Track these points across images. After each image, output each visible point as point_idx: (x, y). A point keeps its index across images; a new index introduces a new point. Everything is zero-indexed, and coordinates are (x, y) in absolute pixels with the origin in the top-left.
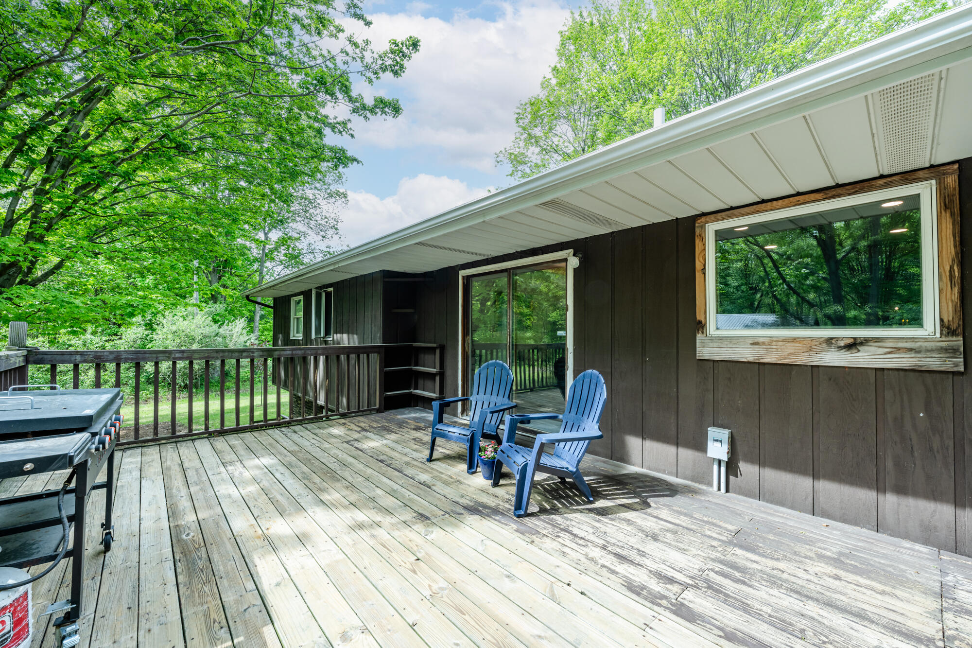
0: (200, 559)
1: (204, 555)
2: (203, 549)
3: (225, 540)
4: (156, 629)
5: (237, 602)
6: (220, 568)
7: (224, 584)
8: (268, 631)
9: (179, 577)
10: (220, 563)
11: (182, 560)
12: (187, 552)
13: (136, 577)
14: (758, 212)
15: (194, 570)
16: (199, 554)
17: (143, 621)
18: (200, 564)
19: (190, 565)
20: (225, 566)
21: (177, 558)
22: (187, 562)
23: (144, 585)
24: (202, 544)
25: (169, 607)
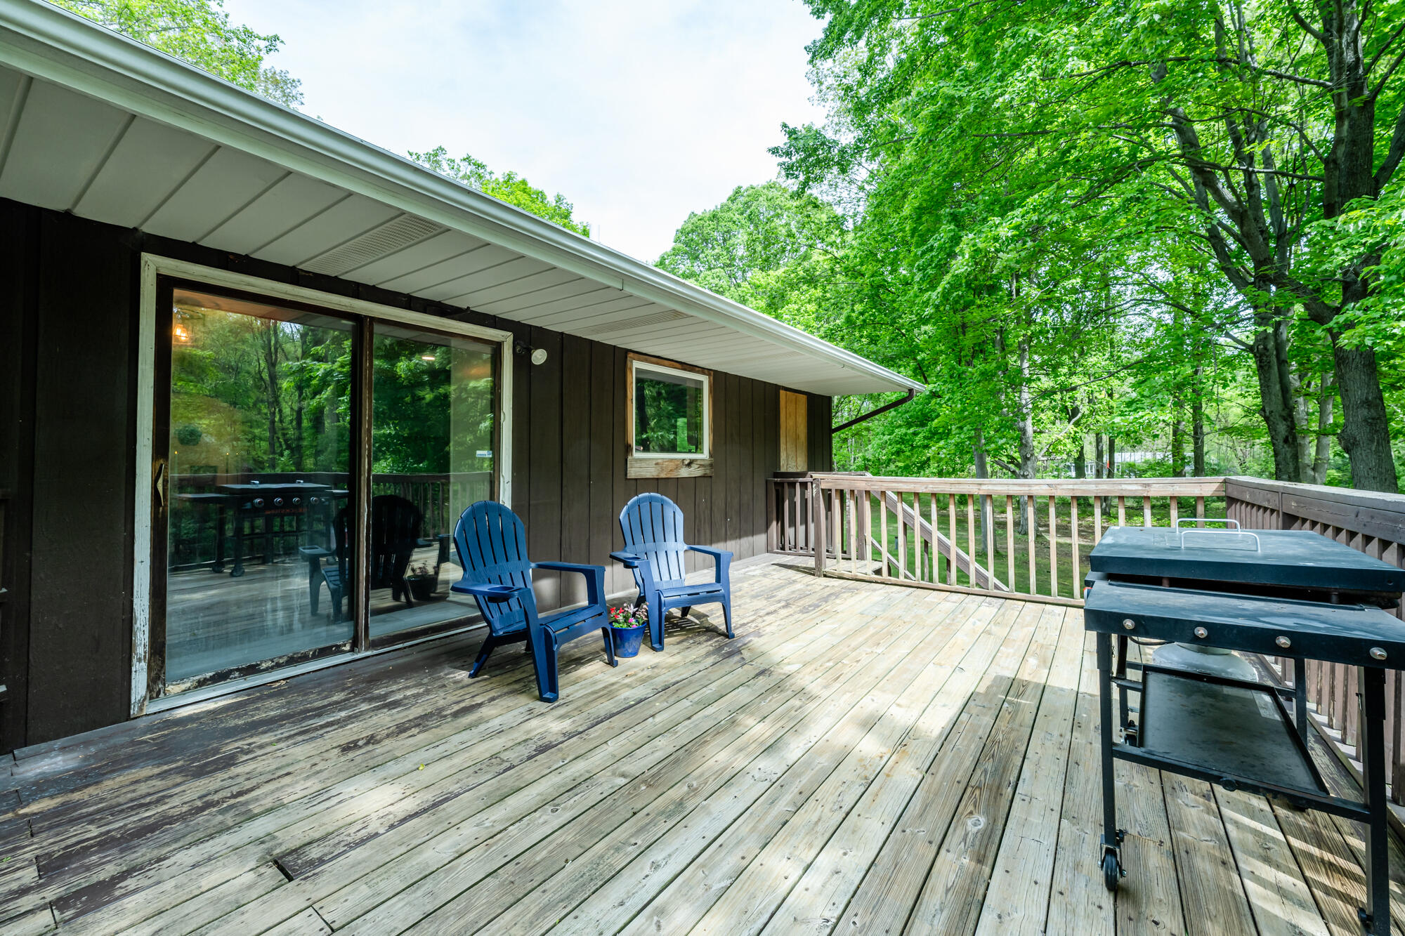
0: (985, 771)
1: (978, 772)
2: (973, 783)
3: (939, 776)
4: (1056, 733)
5: (985, 715)
6: (974, 748)
7: (984, 732)
8: (982, 689)
9: (1019, 764)
10: (970, 753)
11: (1007, 783)
12: (994, 789)
13: (1067, 796)
14: (658, 364)
15: (1000, 761)
16: (982, 778)
17: (1066, 745)
18: (989, 765)
19: (1001, 770)
20: (968, 746)
21: (1010, 790)
22: (1002, 776)
23: (1059, 779)
24: (969, 790)
25: (1040, 742)
